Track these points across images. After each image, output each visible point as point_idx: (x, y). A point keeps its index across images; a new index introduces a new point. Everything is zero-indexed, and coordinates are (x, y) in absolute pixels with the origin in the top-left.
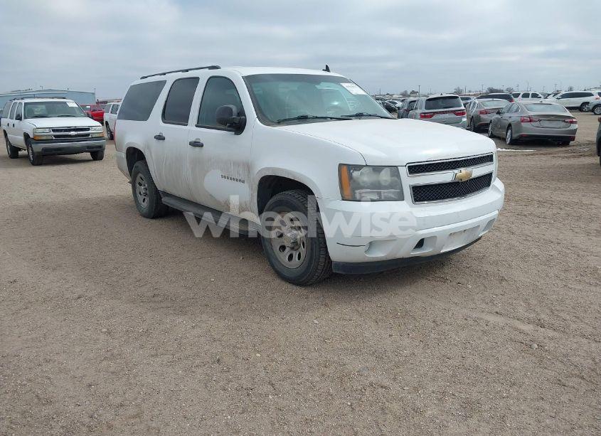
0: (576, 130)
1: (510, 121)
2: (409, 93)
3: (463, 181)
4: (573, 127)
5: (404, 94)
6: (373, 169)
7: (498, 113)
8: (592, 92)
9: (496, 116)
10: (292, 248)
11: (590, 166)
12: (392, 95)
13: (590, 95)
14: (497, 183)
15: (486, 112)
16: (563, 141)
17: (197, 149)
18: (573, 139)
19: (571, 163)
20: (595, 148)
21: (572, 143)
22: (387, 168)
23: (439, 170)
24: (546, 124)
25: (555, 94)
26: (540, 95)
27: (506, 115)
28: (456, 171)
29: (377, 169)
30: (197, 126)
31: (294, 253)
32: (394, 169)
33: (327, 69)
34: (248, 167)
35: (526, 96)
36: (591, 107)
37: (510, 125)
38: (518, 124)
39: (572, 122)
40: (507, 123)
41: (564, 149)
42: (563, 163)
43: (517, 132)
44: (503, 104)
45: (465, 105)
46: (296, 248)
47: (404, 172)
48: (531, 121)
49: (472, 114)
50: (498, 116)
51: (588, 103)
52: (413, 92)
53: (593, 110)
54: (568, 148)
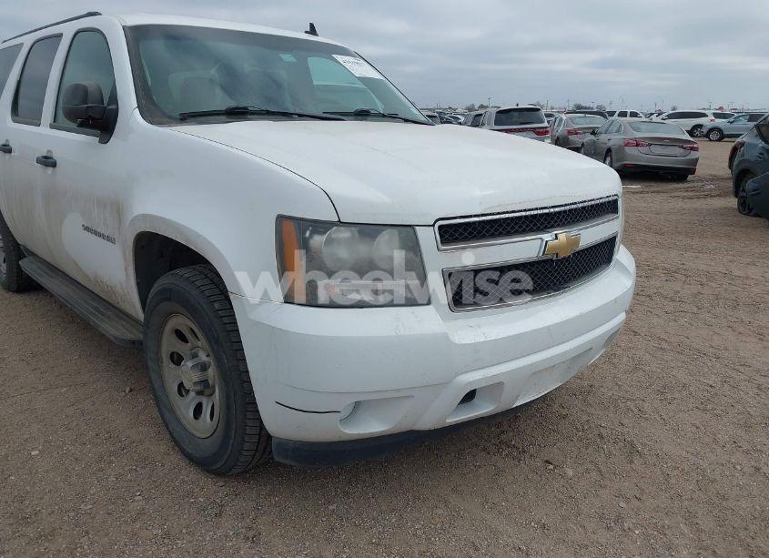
0: (697, 159)
1: (610, 144)
2: (476, 107)
3: (561, 257)
4: (693, 155)
5: (470, 109)
6: (360, 233)
7: (593, 133)
8: (706, 112)
9: (590, 137)
10: (199, 393)
11: (723, 212)
12: (455, 110)
13: (704, 115)
14: (622, 255)
15: (576, 133)
16: (677, 175)
17: (50, 170)
18: (692, 171)
19: (695, 206)
20: (731, 184)
21: (690, 177)
22: (389, 230)
23: (509, 234)
24: (657, 150)
25: (659, 115)
26: (641, 115)
27: (603, 138)
28: (547, 237)
29: (369, 230)
30: (52, 127)
31: (204, 400)
32: (407, 233)
33: (313, 31)
34: (117, 209)
35: (623, 114)
36: (705, 131)
37: (609, 150)
38: (621, 149)
39: (692, 149)
40: (606, 147)
41: (681, 185)
42: (685, 206)
43: (618, 160)
44: (598, 122)
45: (548, 122)
46: (207, 392)
47: (428, 238)
48: (637, 145)
49: (557, 134)
50: (592, 137)
51: (700, 126)
52: (482, 107)
53: (707, 136)
54: (687, 185)
